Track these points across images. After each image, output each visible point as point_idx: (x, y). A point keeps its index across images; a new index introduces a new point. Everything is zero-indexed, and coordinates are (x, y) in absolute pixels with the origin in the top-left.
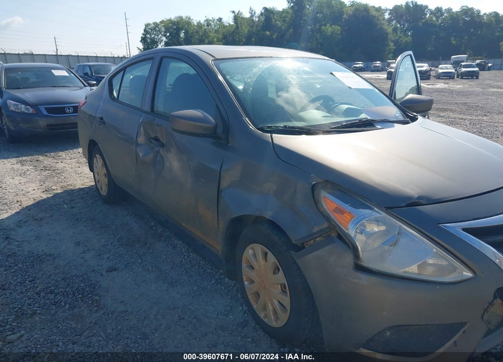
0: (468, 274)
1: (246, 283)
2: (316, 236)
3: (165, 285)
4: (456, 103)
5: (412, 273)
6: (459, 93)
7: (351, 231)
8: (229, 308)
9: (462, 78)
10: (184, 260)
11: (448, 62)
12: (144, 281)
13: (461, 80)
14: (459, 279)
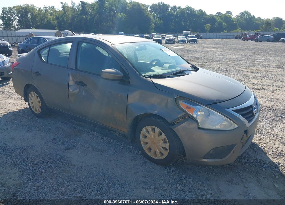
0: (236, 126)
1: (143, 145)
2: (180, 118)
3: (99, 152)
4: (191, 56)
5: (218, 128)
6: (191, 51)
7: (195, 116)
8: (135, 157)
9: (190, 43)
10: (102, 140)
11: (182, 34)
12: (88, 152)
13: (189, 44)
14: (234, 128)
